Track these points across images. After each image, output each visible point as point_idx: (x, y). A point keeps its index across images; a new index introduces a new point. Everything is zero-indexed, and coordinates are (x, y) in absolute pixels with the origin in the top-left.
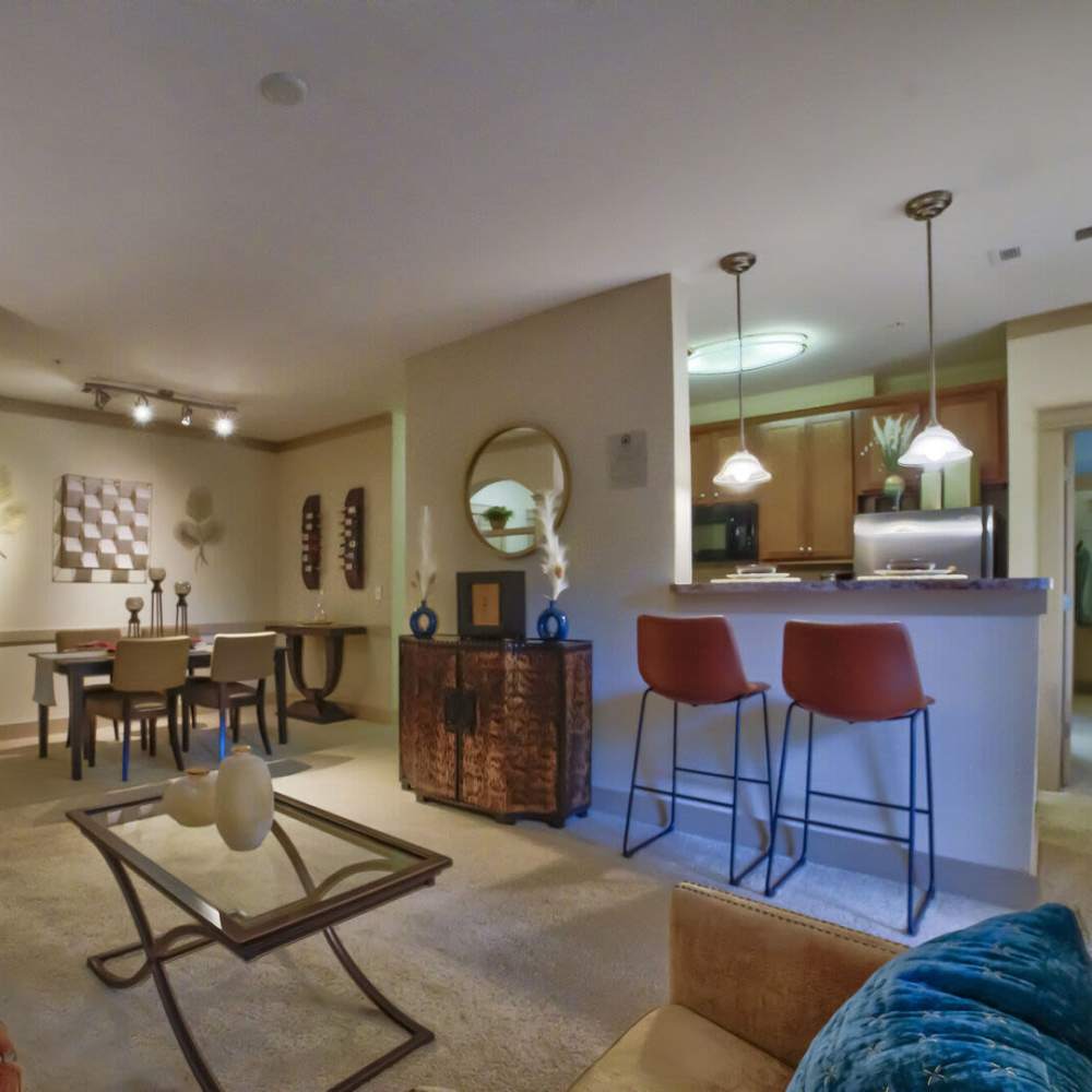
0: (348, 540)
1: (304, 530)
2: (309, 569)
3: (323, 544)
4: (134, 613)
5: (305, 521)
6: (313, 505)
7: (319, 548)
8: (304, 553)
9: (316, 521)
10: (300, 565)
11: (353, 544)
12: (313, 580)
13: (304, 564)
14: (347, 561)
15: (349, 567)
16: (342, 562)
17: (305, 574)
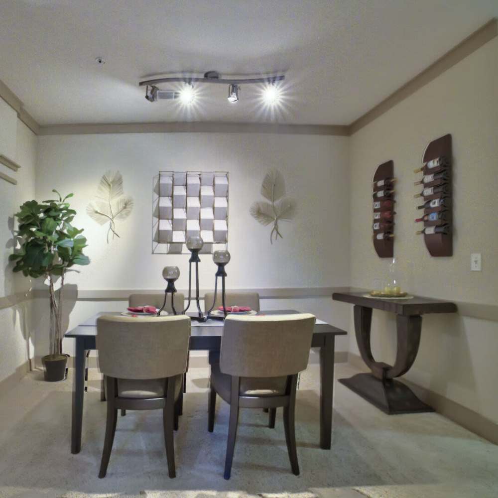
0: (429, 200)
1: (376, 198)
2: (380, 237)
3: (397, 209)
4: (171, 282)
5: (376, 189)
6: (386, 172)
7: (393, 213)
8: (375, 221)
9: (389, 187)
10: (371, 234)
11: (436, 204)
12: (385, 248)
13: (376, 232)
14: (427, 223)
15: (430, 231)
16: (421, 226)
17: (376, 242)
